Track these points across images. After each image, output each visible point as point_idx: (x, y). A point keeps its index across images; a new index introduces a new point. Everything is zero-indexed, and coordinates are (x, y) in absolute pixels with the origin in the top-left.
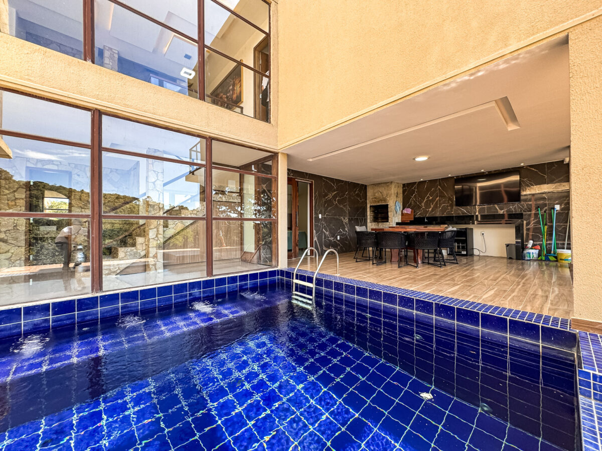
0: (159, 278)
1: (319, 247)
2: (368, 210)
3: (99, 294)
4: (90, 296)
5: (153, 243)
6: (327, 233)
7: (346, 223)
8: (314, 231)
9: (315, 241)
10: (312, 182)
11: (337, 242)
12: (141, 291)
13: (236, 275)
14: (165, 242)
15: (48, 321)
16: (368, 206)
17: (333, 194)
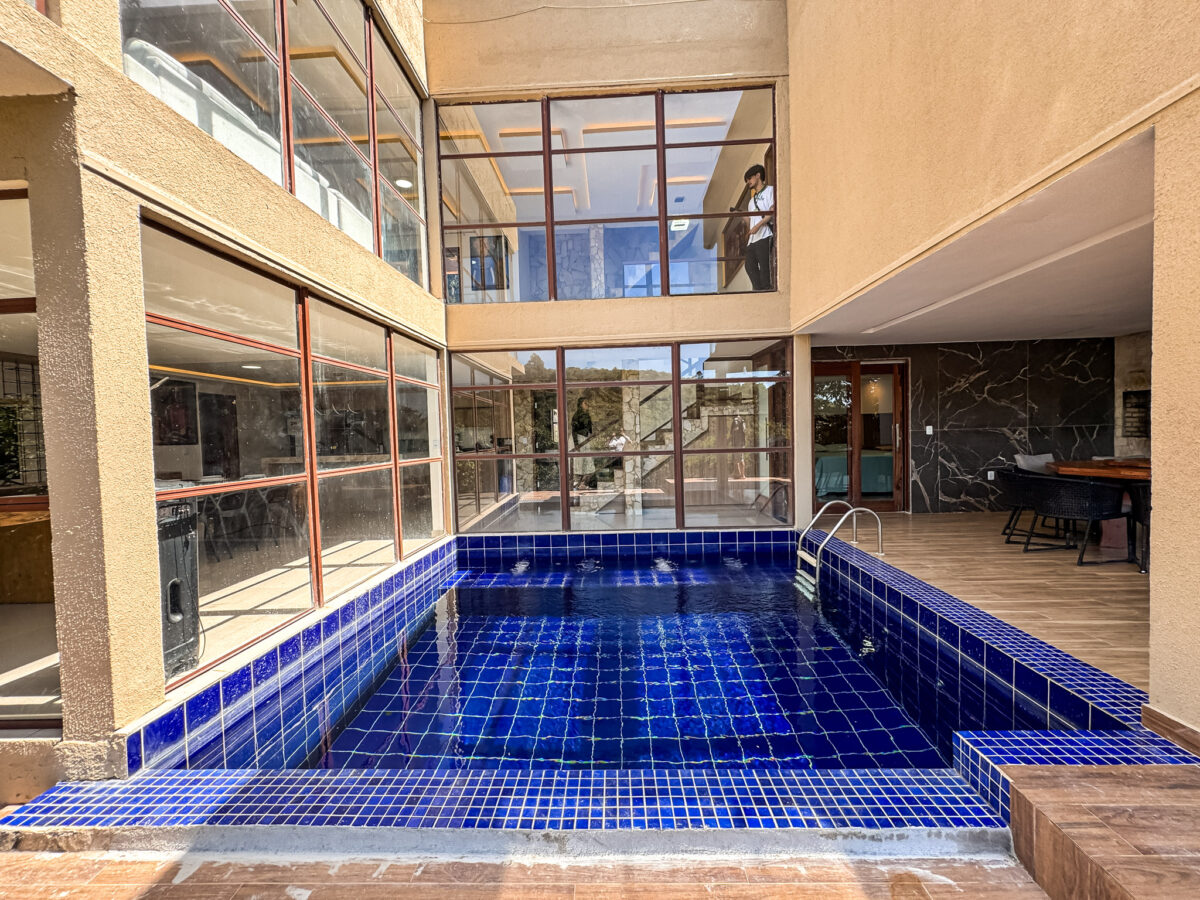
0: (637, 522)
1: (925, 494)
2: (1119, 402)
3: (567, 533)
4: (561, 533)
5: (629, 478)
6: (953, 465)
7: (1018, 441)
8: (912, 462)
9: (915, 482)
10: (907, 360)
11: (988, 486)
12: (604, 536)
13: (717, 531)
14: (643, 478)
15: (532, 550)
16: (1119, 393)
17: (973, 378)
